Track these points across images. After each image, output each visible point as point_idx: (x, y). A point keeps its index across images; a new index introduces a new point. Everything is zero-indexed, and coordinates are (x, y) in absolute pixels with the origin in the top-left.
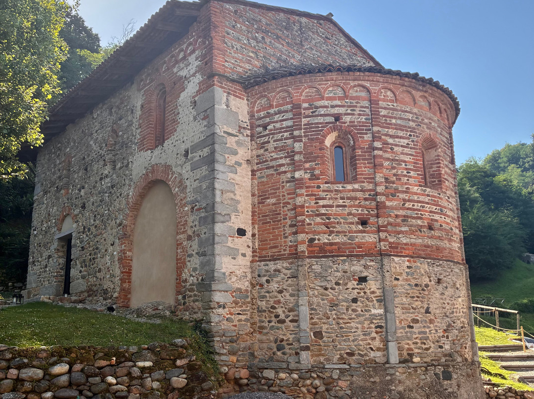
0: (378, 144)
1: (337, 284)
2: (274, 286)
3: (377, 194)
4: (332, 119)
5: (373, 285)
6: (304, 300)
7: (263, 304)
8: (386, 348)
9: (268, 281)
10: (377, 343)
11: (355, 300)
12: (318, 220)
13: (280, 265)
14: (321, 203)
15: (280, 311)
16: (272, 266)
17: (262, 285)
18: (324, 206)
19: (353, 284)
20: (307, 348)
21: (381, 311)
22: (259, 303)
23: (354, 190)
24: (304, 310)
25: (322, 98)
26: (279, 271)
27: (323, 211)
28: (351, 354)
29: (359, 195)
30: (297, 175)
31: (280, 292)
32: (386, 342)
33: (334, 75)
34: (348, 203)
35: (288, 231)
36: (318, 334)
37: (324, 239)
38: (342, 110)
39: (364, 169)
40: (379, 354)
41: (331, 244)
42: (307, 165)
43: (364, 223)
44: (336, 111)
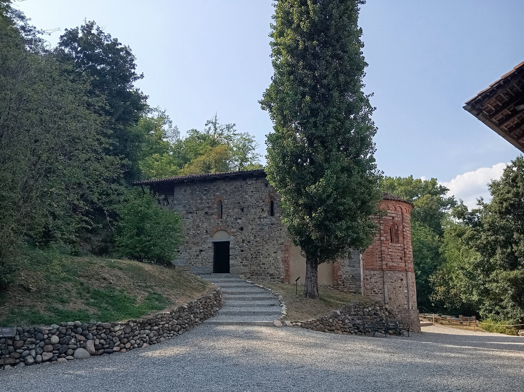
0: (404, 230)
1: (395, 281)
2: (373, 280)
3: (404, 249)
4: (391, 218)
5: (404, 282)
6: (386, 286)
7: (368, 287)
8: (408, 304)
9: (370, 278)
10: (406, 302)
11: (400, 287)
12: (389, 256)
13: (375, 272)
14: (390, 250)
15: (376, 290)
16: (372, 273)
17: (367, 279)
18: (390, 252)
19: (399, 281)
20: (387, 304)
21: (407, 291)
22: (367, 286)
23: (398, 246)
24: (386, 290)
25: (389, 209)
26: (375, 275)
27: (390, 253)
28: (400, 306)
29: (400, 248)
30: (382, 238)
31: (376, 283)
32: (408, 302)
33: (394, 202)
34: (397, 251)
35: (378, 259)
36: (390, 299)
37: (391, 264)
38: (394, 215)
39: (401, 239)
40: (406, 306)
41: (393, 266)
42: (385, 235)
43: (401, 259)
44: (393, 215)
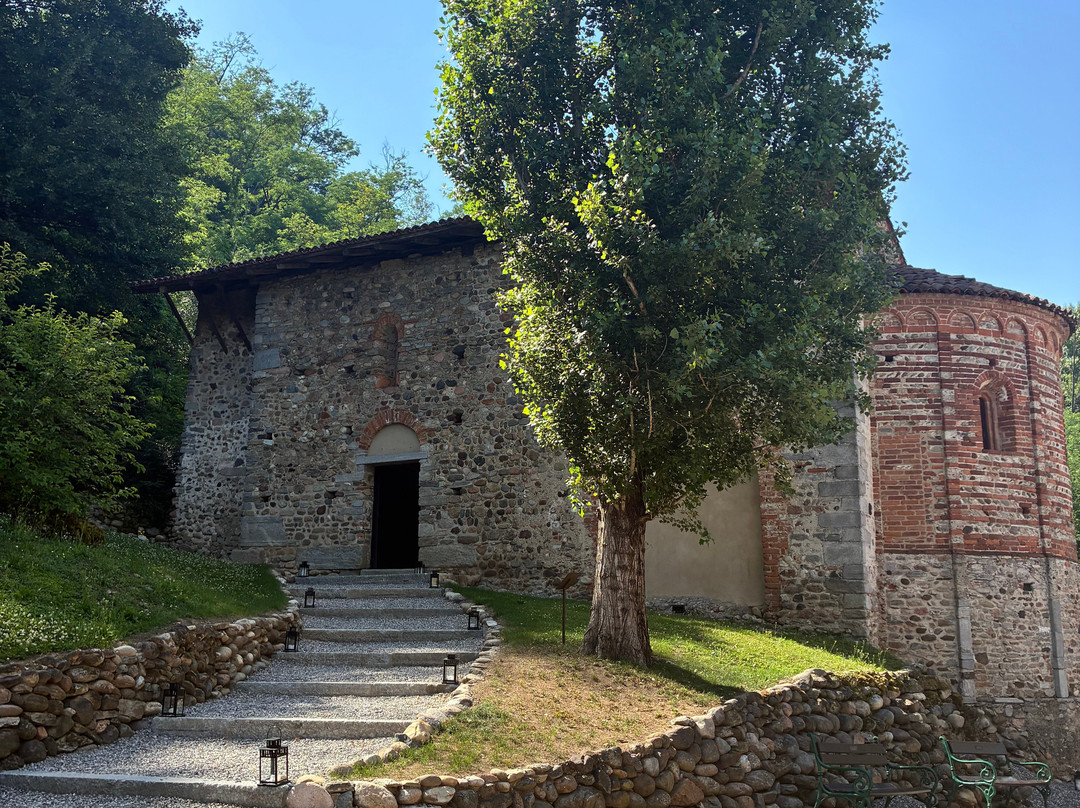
0: (1037, 405)
1: (1002, 591)
2: (915, 589)
3: (1037, 473)
4: (986, 362)
5: (1039, 595)
6: (964, 612)
7: (896, 613)
8: (1054, 678)
9: (904, 582)
10: (1045, 672)
11: (1022, 614)
12: (975, 502)
13: (924, 560)
14: (979, 478)
15: (925, 624)
16: (911, 561)
17: (893, 587)
18: (981, 484)
19: (1018, 592)
20: (971, 676)
21: (1047, 629)
22: (890, 611)
23: (1014, 465)
24: (965, 624)
25: (975, 330)
26: (924, 569)
27: (981, 490)
28: (1020, 685)
29: (1019, 471)
30: (949, 435)
31: (926, 598)
32: (1055, 669)
33: (993, 302)
34: (1008, 481)
35: (935, 513)
36: (982, 658)
37: (983, 529)
38: (997, 351)
39: (1023, 438)
40: (1047, 685)
41: (992, 537)
42: (959, 423)
43: (1025, 510)
44: (990, 351)
